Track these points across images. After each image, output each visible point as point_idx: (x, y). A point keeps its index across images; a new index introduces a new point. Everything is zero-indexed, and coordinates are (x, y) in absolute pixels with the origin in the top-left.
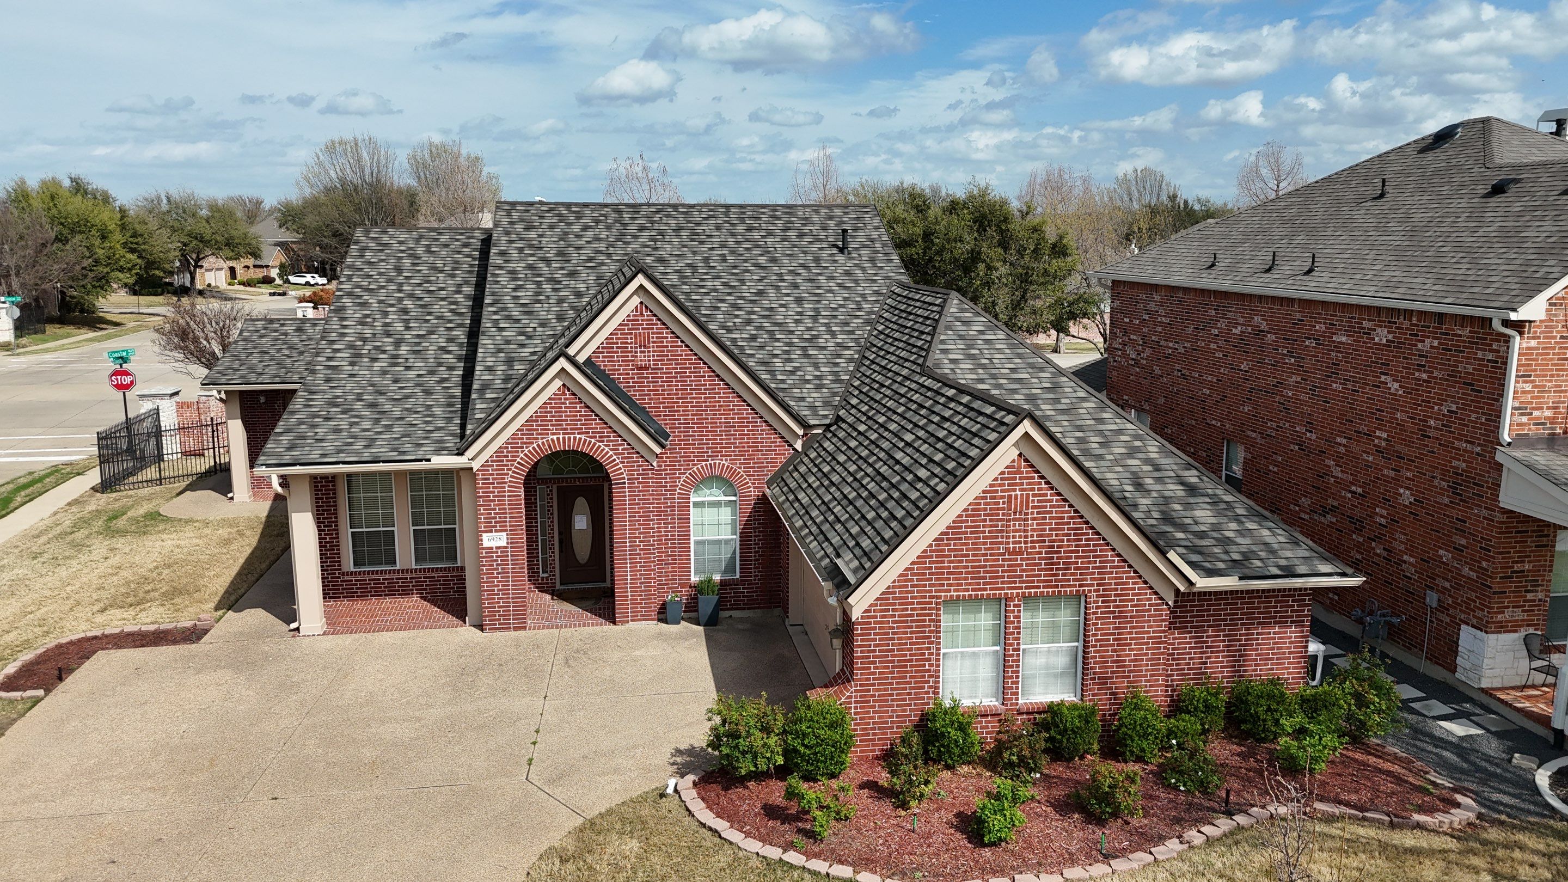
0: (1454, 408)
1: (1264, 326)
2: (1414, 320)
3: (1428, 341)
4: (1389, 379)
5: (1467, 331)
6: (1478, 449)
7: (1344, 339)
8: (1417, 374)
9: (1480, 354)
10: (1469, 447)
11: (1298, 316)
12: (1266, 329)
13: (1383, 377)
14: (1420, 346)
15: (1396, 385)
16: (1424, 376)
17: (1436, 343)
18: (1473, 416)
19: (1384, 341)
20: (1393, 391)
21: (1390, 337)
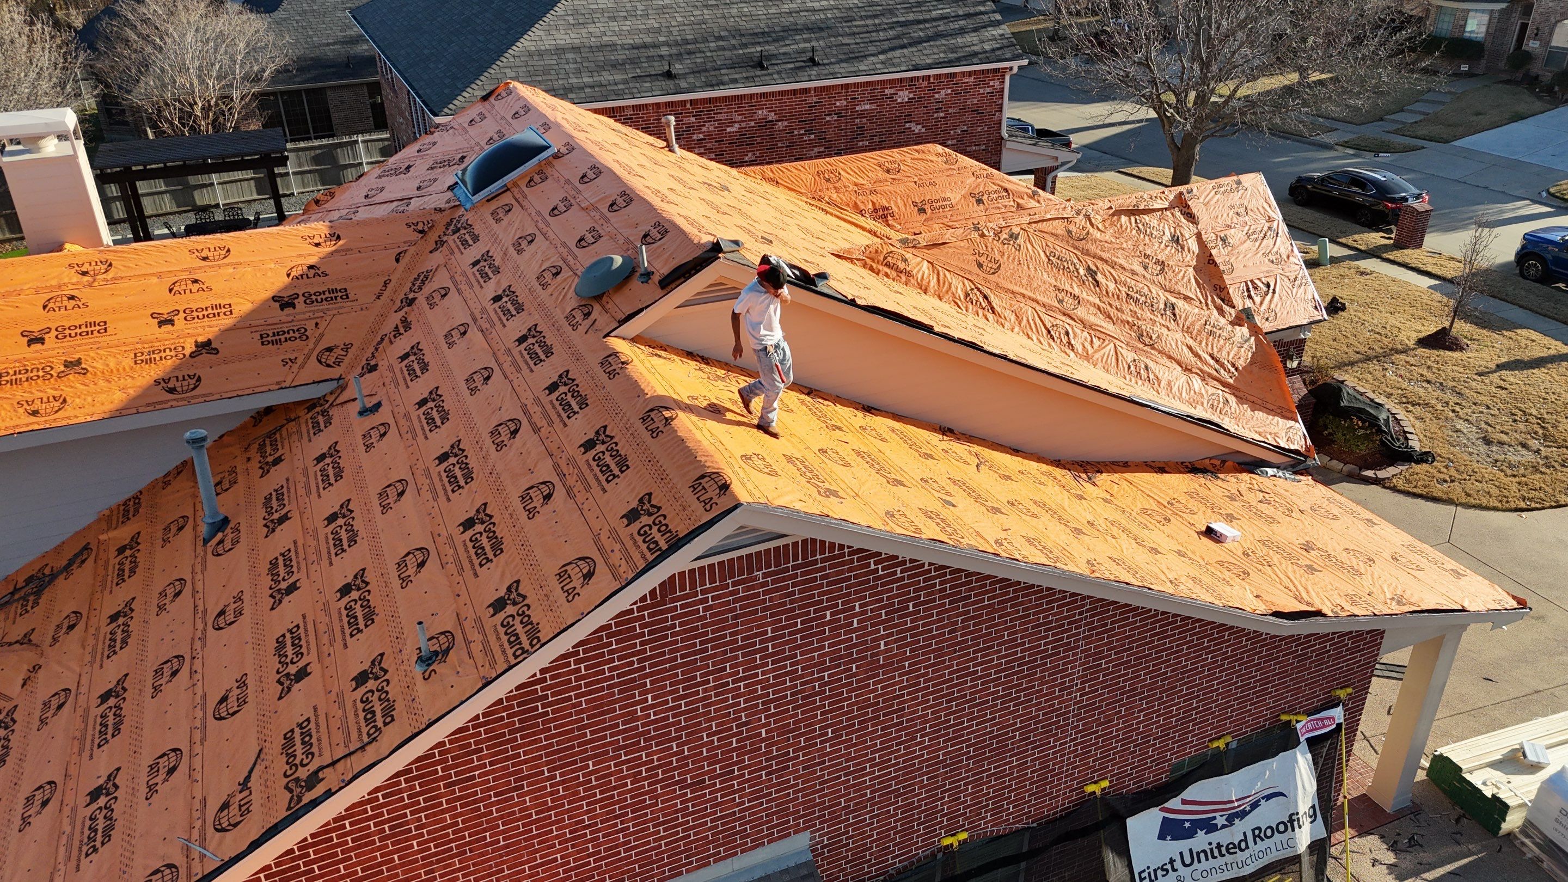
0: (965, 128)
1: (772, 116)
2: (932, 80)
3: (943, 92)
4: (913, 124)
5: (972, 79)
6: (983, 147)
7: (867, 107)
8: (936, 115)
9: (982, 91)
10: (977, 148)
11: (815, 99)
12: (775, 118)
13: (907, 125)
14: (937, 96)
15: (919, 127)
16: (942, 115)
17: (949, 91)
18: (979, 129)
19: (906, 100)
20: (917, 131)
21: (911, 96)
